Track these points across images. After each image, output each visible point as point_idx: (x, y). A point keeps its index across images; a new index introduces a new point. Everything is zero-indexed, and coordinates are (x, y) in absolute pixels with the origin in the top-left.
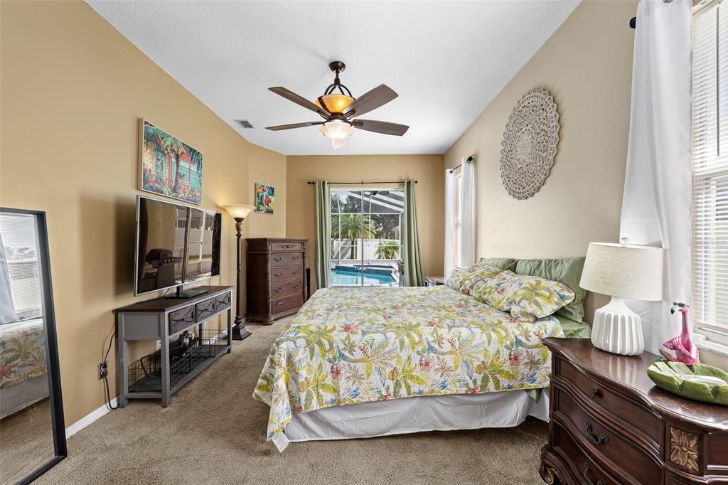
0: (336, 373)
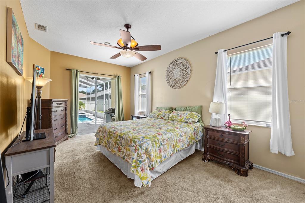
0: (160, 151)
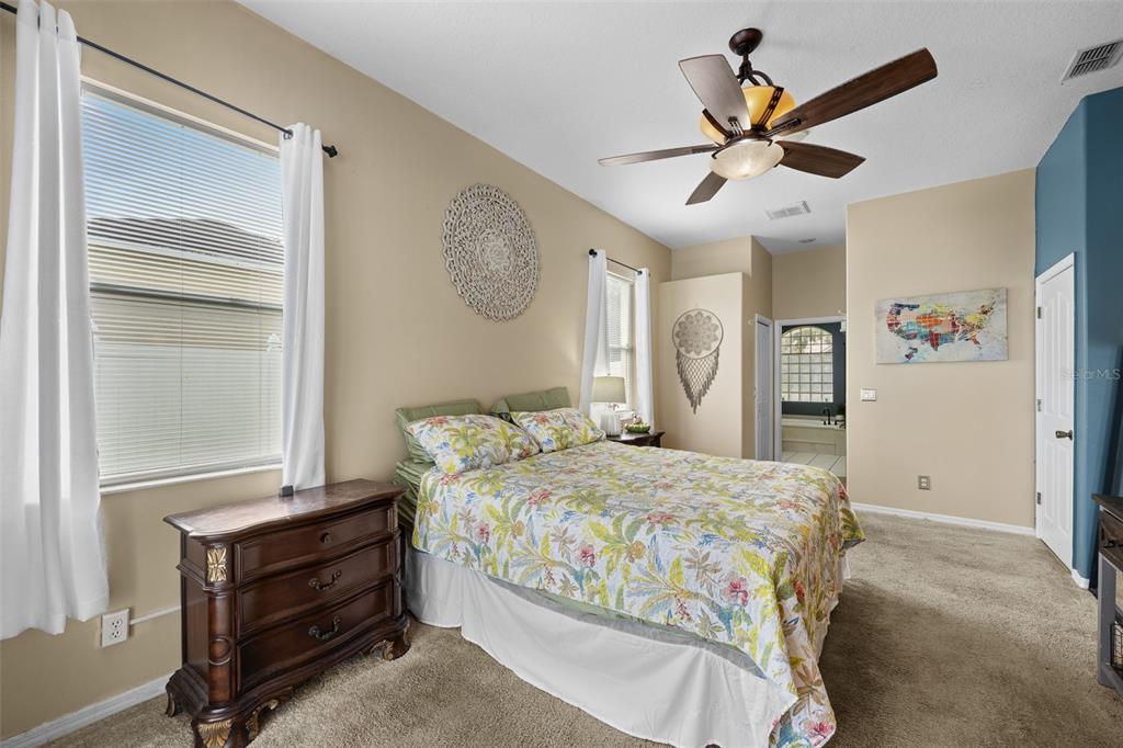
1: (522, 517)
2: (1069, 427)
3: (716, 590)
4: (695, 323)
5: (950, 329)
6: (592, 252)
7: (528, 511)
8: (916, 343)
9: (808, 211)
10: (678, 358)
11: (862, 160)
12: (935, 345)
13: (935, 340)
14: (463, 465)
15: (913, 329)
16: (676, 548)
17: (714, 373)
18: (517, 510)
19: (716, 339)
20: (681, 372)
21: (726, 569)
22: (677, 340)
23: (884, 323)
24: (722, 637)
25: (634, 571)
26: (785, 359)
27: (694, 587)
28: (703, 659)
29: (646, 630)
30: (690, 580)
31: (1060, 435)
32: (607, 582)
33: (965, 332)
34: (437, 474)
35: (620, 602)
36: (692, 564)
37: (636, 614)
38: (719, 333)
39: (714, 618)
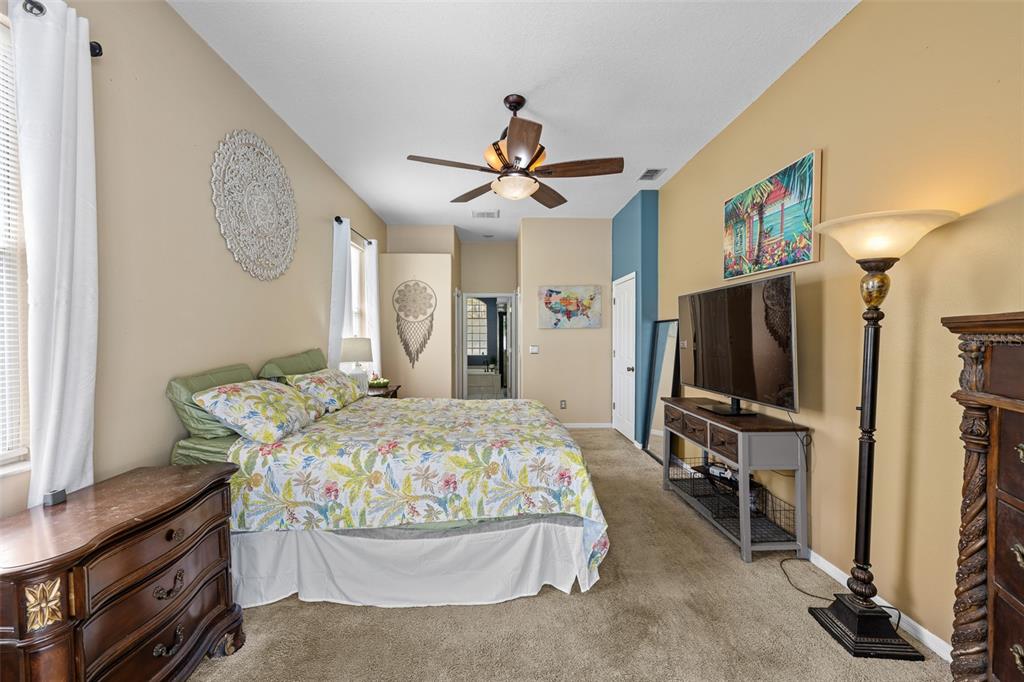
1: (378, 466)
2: (632, 364)
3: (551, 481)
4: (413, 292)
5: (576, 308)
6: (338, 220)
7: (384, 461)
8: (559, 316)
9: (498, 216)
10: (398, 320)
11: (566, 201)
12: (569, 318)
13: (569, 314)
14: (281, 432)
15: (558, 307)
16: (522, 460)
17: (429, 334)
18: (371, 462)
19: (431, 306)
20: (401, 333)
21: (556, 466)
22: (397, 306)
23: (543, 301)
24: (556, 510)
25: (491, 484)
26: (469, 322)
27: (537, 483)
28: (541, 528)
29: (500, 524)
30: (533, 479)
31: (629, 369)
32: (468, 499)
33: (583, 310)
34: (251, 446)
35: (481, 511)
36: (534, 468)
37: (494, 515)
38: (433, 301)
39: (551, 499)
